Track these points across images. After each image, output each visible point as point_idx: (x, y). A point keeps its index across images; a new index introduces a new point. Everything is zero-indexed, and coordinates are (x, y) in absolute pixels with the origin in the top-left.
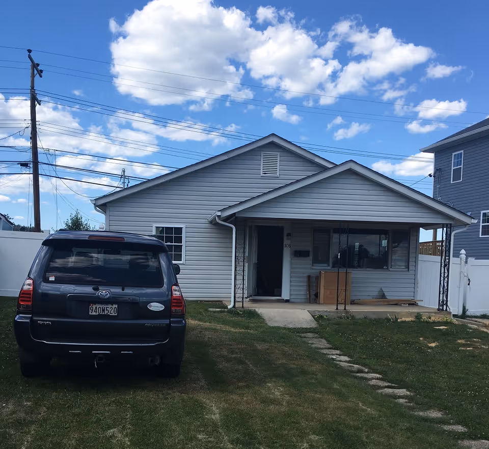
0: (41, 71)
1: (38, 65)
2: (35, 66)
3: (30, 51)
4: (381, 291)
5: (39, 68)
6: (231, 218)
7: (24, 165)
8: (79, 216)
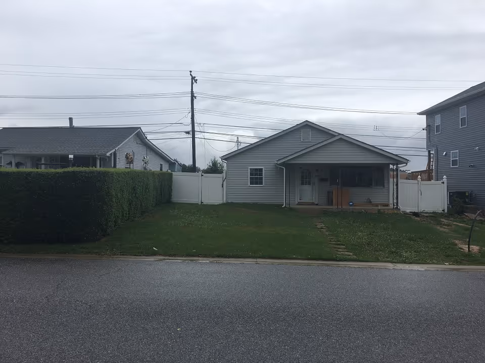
0: (197, 80)
1: (195, 77)
2: (193, 78)
3: (191, 72)
4: (369, 199)
5: (196, 79)
6: (284, 164)
7: (188, 133)
8: (216, 160)
